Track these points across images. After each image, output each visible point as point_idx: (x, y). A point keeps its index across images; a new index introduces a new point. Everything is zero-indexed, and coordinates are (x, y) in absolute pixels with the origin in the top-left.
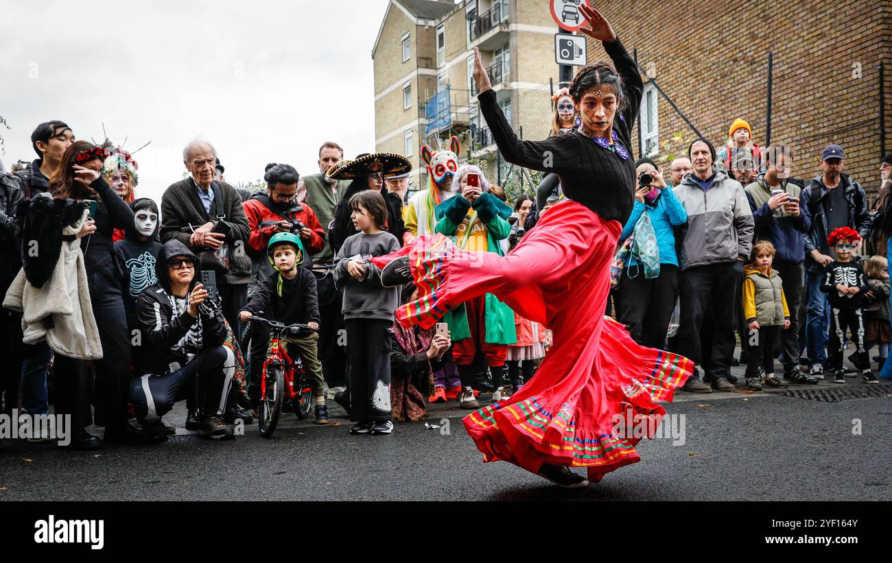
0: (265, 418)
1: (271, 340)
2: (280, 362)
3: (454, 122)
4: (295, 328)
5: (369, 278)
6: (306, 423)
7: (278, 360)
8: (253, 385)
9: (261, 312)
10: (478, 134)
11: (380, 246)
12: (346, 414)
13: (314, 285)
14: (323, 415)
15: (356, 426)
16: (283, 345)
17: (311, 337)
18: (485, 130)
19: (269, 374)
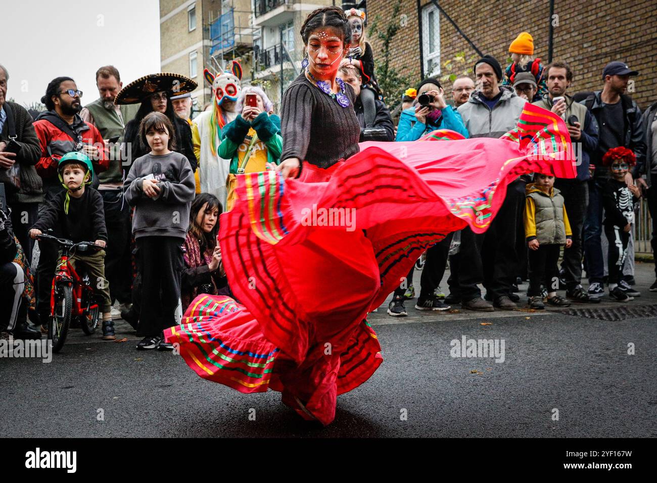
0: (54, 333)
1: (60, 257)
2: (68, 279)
3: (238, 43)
4: (83, 245)
5: (164, 196)
6: (93, 338)
7: (67, 277)
8: (42, 301)
9: (51, 229)
10: (261, 55)
11: (172, 165)
12: (134, 330)
13: (101, 204)
14: (110, 331)
15: (142, 341)
16: (72, 262)
17: (99, 254)
18: (269, 52)
19: (57, 290)
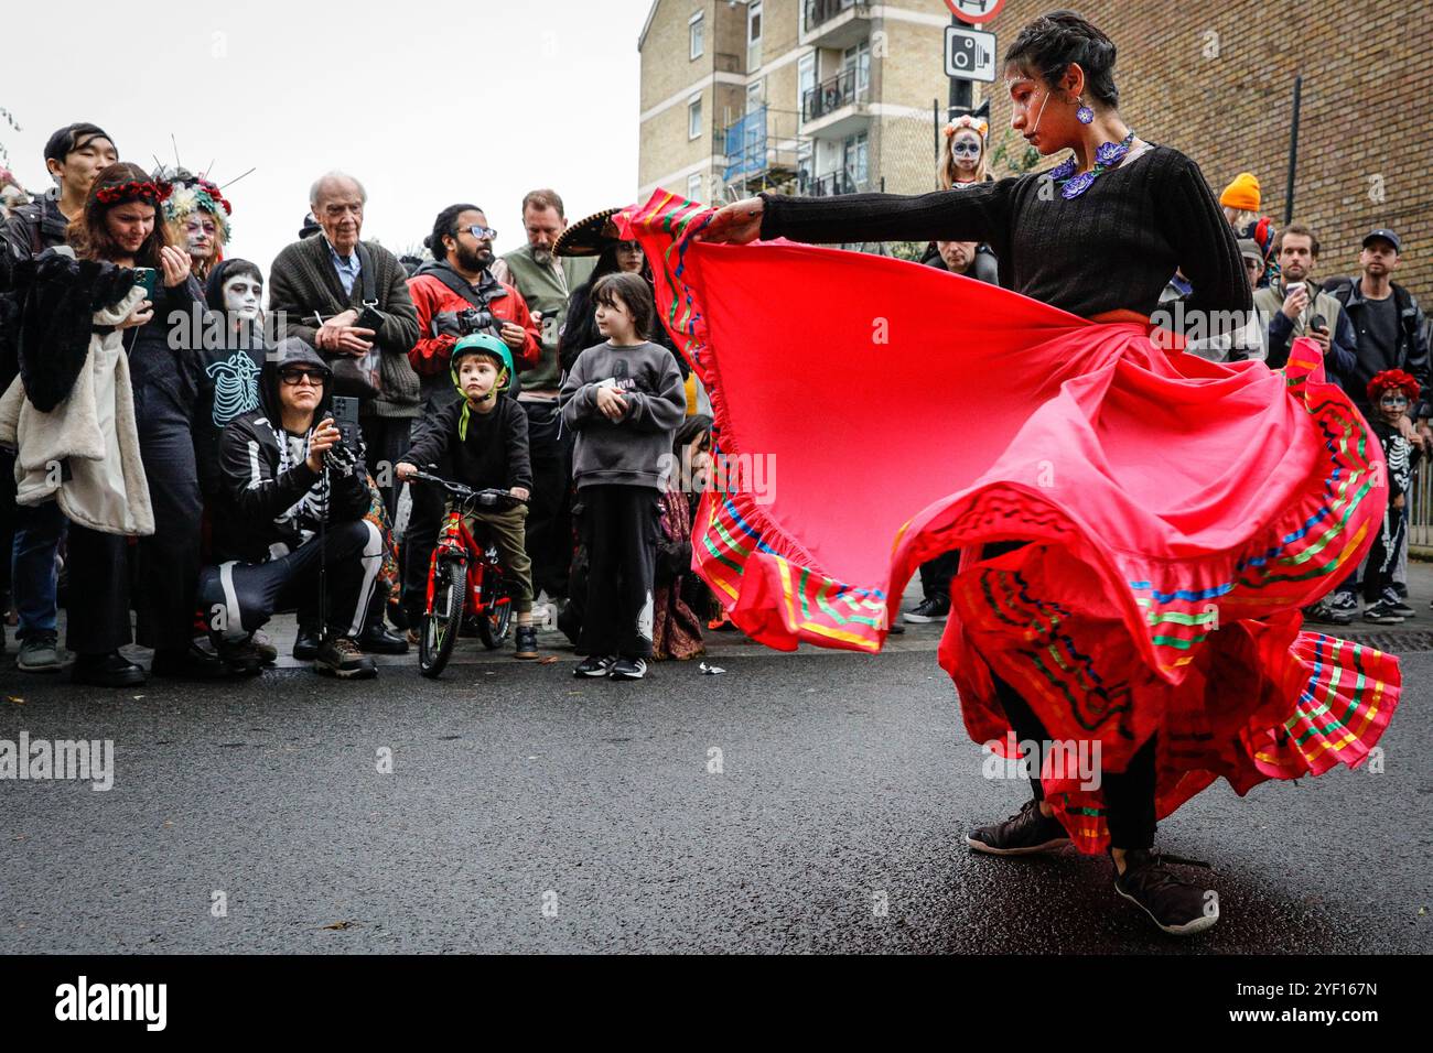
0: (431, 644)
1: (447, 514)
2: (460, 551)
3: (772, 164)
4: (489, 495)
5: (634, 416)
6: (499, 655)
7: (457, 548)
8: (412, 588)
9: (433, 465)
10: (811, 186)
11: (647, 365)
12: (569, 644)
13: (524, 426)
14: (528, 644)
15: (583, 663)
16: (468, 524)
17: (516, 510)
18: (824, 182)
19: (440, 571)
